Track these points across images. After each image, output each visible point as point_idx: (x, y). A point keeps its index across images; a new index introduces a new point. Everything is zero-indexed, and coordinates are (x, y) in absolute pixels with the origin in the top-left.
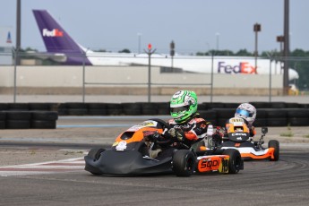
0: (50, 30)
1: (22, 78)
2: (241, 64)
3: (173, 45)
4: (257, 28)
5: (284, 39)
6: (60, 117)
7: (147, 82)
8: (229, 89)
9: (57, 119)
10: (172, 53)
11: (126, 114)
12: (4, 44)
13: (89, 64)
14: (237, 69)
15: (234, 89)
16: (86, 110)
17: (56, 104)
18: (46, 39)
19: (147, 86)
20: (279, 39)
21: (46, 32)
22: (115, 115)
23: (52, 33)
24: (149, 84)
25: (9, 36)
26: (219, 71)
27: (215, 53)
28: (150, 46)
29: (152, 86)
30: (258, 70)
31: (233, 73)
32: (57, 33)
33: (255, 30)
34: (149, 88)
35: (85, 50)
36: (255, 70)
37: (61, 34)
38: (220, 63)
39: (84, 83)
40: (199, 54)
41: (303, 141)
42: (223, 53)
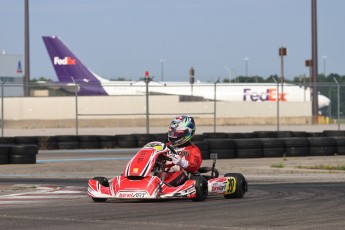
0: (62, 58)
1: (30, 110)
2: (268, 91)
3: (192, 72)
4: (283, 52)
5: (312, 64)
6: (40, 152)
7: (145, 112)
8: (254, 118)
9: (37, 153)
10: (192, 81)
11: (121, 147)
12: (14, 74)
13: (105, 94)
14: (264, 97)
15: (259, 118)
16: (76, 143)
17: (45, 137)
18: (58, 68)
19: (145, 116)
20: (308, 63)
21: (57, 60)
22: (108, 148)
23: (64, 62)
24: (148, 114)
25: (20, 64)
26: (245, 98)
27: (242, 80)
28: (147, 73)
29: (150, 116)
30: (286, 97)
31: (259, 101)
32: (69, 61)
33: (280, 54)
34: (148, 118)
35: (99, 78)
36: (282, 98)
37: (73, 62)
38: (245, 90)
39: (77, 115)
40: (226, 81)
41: (292, 172)
42: (251, 80)
